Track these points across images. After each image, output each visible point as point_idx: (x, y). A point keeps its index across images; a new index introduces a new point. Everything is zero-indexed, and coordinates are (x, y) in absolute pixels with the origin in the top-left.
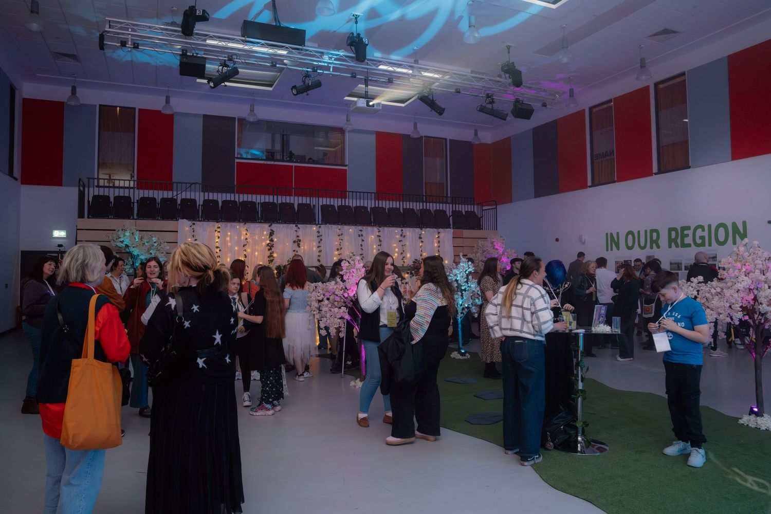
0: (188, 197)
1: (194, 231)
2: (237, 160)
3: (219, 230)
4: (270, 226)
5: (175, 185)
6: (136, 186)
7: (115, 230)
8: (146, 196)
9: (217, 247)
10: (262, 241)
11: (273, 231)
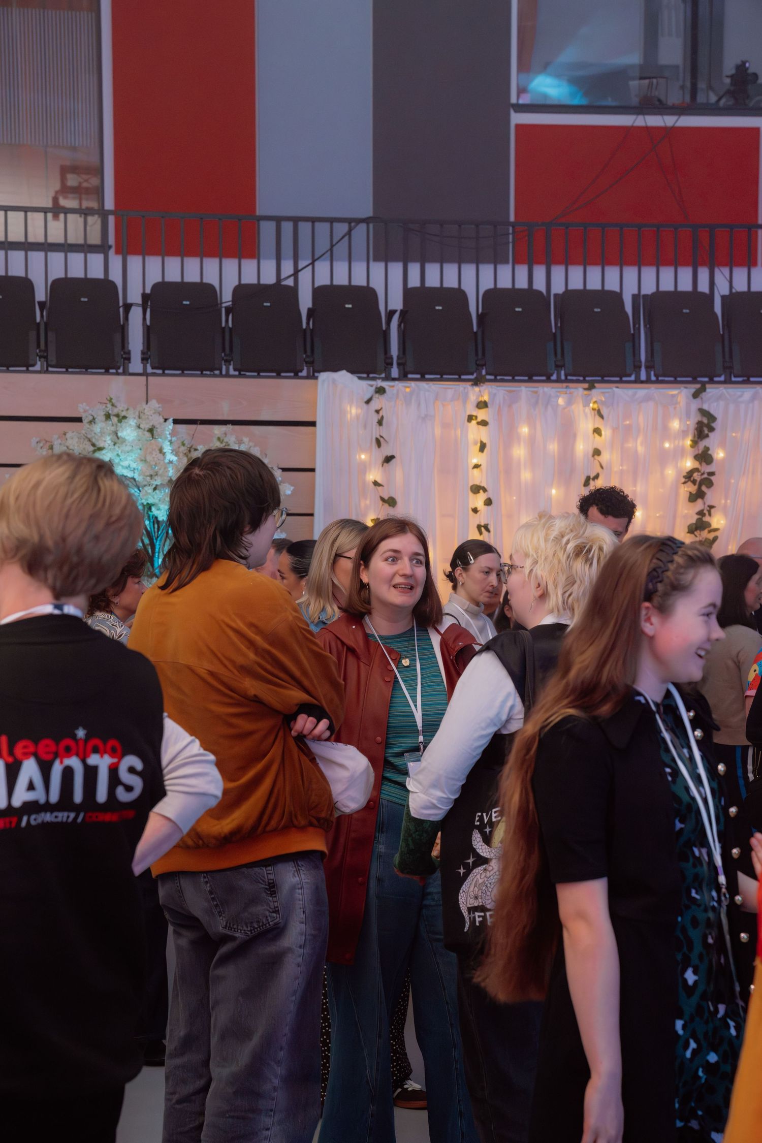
0: (341, 279)
1: (380, 423)
2: (517, 118)
3: (482, 415)
4: (696, 395)
5: (267, 230)
6: (111, 240)
7: (79, 420)
8: (173, 276)
9: (476, 489)
10: (664, 458)
11: (712, 418)
